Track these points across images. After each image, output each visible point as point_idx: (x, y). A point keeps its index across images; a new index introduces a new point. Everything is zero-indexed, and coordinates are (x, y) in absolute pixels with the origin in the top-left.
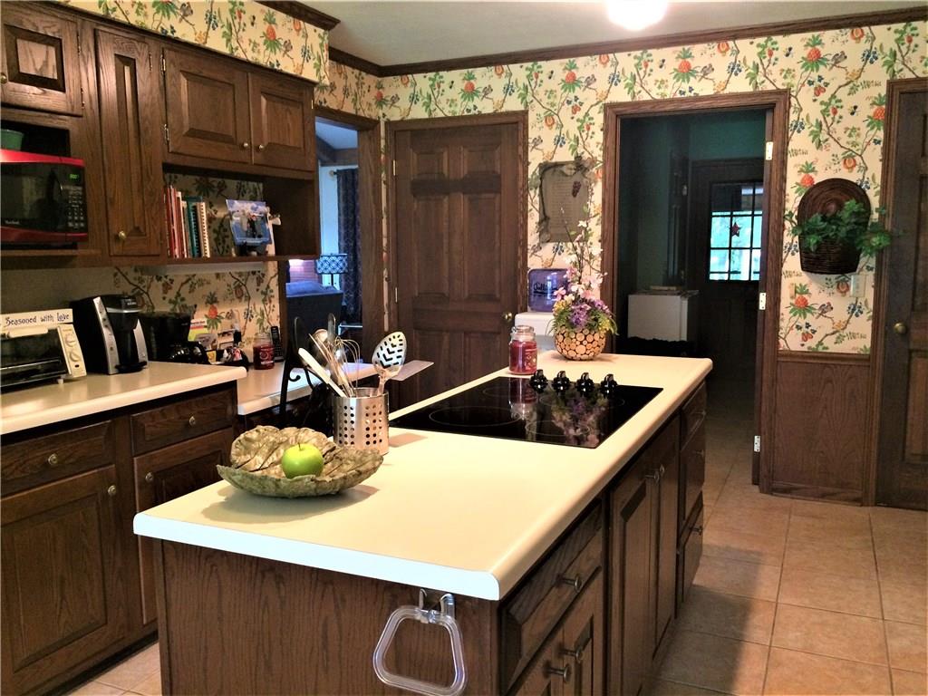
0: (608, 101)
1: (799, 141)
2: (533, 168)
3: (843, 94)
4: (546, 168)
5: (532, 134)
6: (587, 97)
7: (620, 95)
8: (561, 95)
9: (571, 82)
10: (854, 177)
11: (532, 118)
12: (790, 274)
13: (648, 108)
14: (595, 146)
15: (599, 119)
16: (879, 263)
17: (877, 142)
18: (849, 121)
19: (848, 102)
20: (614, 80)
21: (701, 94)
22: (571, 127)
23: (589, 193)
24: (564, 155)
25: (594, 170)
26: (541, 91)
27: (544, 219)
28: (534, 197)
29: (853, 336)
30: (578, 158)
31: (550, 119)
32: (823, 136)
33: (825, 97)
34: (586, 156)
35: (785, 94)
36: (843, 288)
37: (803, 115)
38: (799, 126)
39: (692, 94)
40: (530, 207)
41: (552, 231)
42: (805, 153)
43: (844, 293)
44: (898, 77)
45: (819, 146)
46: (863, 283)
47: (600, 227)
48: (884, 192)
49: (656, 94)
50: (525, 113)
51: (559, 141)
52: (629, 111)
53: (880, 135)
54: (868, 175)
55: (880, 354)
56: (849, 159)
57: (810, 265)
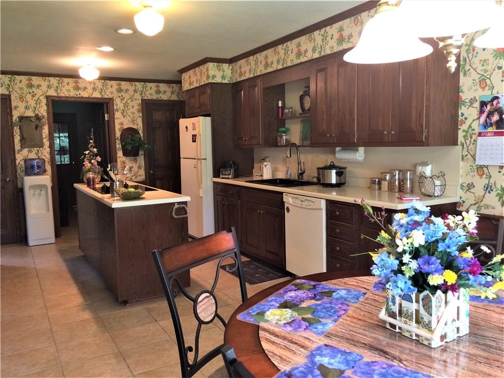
0: (47, 94)
1: (118, 115)
2: (15, 118)
3: (129, 101)
4: (21, 118)
5: (14, 104)
6: (39, 92)
7: (52, 93)
8: (26, 90)
9: (30, 86)
10: (135, 127)
11: (13, 97)
12: (120, 157)
13: (64, 99)
14: (43, 111)
15: (44, 101)
16: (145, 153)
17: (140, 117)
18: (131, 110)
19: (131, 104)
20: (49, 87)
21: (84, 96)
22: (32, 103)
23: (42, 129)
24: (29, 113)
25: (44, 120)
26: (16, 88)
27: (23, 139)
28: (17, 130)
29: (140, 175)
30: (37, 116)
31: (21, 98)
32: (125, 114)
33: (124, 102)
34: (40, 115)
35: (112, 100)
36: (136, 161)
37: (118, 107)
38: (117, 110)
39: (80, 96)
40: (15, 134)
41: (27, 143)
42: (120, 119)
43: (136, 163)
44: (144, 98)
45: (124, 117)
46: (141, 159)
47: (48, 142)
48: (143, 132)
49: (67, 94)
50: (9, 96)
51: (27, 108)
52: (57, 99)
53: (141, 115)
54: (139, 126)
55: (148, 180)
56: (133, 121)
57: (126, 154)
